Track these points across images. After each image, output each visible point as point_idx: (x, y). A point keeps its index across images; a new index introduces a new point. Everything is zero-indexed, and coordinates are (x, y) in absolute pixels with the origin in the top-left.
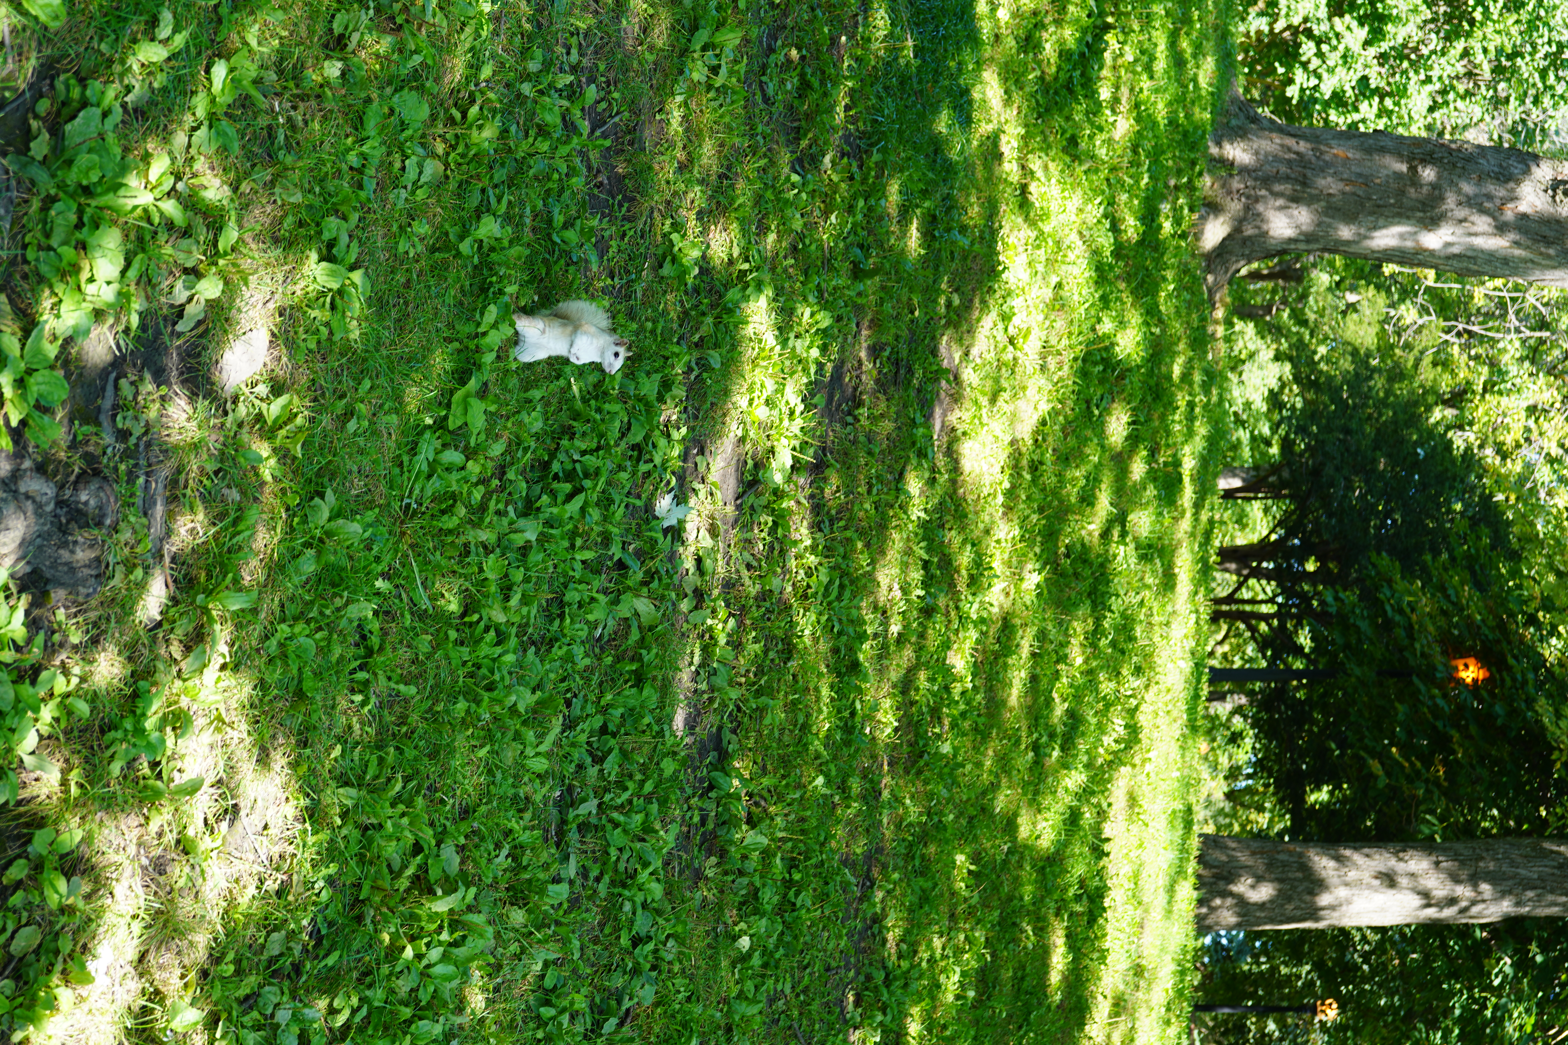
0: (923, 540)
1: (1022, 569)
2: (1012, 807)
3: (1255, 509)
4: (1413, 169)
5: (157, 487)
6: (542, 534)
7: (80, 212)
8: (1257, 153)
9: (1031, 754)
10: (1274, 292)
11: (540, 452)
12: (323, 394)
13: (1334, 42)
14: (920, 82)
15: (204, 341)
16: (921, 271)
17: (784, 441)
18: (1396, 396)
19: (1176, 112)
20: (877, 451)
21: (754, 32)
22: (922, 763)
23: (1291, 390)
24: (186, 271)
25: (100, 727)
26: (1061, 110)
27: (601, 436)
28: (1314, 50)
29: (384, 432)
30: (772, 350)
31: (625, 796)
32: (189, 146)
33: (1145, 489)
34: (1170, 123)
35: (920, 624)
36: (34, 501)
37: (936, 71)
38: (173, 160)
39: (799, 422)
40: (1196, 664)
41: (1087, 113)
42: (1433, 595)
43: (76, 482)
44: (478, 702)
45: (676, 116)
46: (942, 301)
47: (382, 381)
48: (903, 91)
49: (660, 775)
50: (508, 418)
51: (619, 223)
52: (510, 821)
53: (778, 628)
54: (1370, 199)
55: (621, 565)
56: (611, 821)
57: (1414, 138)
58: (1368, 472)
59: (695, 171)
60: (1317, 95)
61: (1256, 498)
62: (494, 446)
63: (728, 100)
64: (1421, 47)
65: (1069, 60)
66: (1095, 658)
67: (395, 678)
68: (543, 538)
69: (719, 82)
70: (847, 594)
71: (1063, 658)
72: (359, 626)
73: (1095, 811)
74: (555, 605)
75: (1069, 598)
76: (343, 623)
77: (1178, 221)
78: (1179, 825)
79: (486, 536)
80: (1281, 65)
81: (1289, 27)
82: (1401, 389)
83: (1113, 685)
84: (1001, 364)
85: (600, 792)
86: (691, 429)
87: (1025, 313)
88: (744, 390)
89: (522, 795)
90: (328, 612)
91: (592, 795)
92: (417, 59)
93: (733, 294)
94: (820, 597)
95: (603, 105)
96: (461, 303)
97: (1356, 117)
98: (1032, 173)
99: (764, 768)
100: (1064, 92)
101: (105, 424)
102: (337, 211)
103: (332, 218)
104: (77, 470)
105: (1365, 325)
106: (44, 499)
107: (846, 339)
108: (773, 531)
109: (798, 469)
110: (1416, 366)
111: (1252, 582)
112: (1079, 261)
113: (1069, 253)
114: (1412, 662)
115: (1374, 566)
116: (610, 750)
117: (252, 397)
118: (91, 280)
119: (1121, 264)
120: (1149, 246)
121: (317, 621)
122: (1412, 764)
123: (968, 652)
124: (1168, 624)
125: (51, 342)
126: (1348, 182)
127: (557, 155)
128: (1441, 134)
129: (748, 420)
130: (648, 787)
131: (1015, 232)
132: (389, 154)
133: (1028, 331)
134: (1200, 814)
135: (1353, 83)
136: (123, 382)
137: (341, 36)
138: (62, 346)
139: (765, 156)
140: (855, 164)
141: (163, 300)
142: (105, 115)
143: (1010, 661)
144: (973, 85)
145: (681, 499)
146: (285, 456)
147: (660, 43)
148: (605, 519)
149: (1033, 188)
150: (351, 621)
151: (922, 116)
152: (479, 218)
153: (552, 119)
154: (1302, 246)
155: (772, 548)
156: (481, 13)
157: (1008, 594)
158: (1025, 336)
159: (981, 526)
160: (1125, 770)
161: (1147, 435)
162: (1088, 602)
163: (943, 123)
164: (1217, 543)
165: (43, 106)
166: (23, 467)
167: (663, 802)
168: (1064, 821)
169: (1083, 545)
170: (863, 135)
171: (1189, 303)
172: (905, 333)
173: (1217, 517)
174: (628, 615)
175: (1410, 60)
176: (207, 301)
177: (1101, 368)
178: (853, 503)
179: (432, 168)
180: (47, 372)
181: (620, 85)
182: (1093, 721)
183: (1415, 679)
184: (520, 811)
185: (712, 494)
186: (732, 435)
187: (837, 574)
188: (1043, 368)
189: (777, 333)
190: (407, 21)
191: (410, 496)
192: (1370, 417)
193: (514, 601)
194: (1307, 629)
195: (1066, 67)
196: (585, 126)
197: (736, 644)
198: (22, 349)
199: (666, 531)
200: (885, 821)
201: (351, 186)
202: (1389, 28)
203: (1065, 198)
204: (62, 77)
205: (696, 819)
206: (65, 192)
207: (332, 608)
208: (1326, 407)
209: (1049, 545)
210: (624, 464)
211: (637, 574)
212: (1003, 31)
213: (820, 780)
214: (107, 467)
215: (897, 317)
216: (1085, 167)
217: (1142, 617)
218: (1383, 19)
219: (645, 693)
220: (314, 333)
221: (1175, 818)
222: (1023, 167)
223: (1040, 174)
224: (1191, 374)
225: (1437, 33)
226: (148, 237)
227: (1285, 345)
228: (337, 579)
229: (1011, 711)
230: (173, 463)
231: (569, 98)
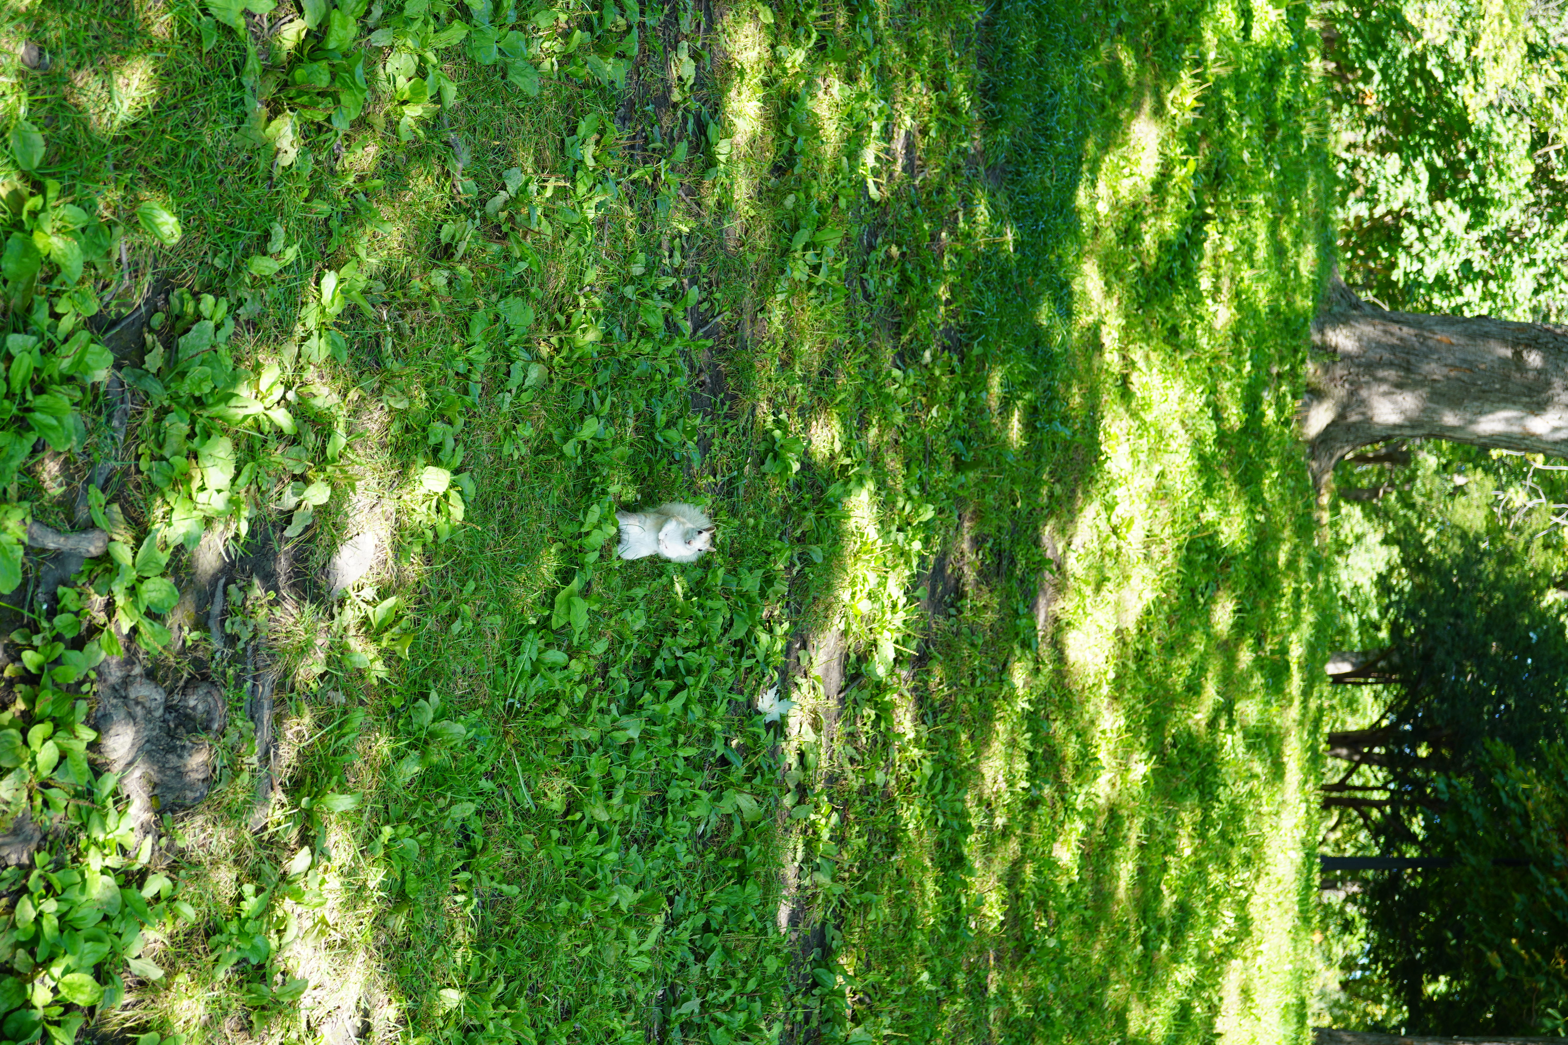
0: (1028, 731)
1: (1128, 759)
2: (1122, 1002)
3: (1365, 694)
4: (1518, 354)
5: (265, 691)
6: (644, 731)
7: (193, 423)
8: (1360, 340)
9: (1140, 948)
10: (1380, 474)
11: (642, 649)
12: (428, 596)
13: (1436, 226)
14: (1020, 276)
15: (311, 546)
16: (1022, 462)
17: (886, 634)
18: (1507, 580)
19: (1277, 300)
20: (981, 642)
21: (854, 232)
22: (1028, 957)
23: (1400, 574)
24: (295, 478)
25: (206, 930)
26: (1161, 301)
27: (704, 632)
28: (1416, 234)
29: (488, 632)
30: (873, 543)
31: (728, 994)
32: (299, 355)
33: (1252, 677)
34: (1272, 311)
35: (1025, 816)
36: (144, 707)
37: (1036, 265)
38: (283, 370)
39: (901, 615)
40: (1307, 855)
41: (1188, 303)
42: (1548, 783)
43: (185, 688)
44: (580, 901)
45: (777, 315)
46: (1044, 491)
47: (487, 582)
48: (1003, 285)
49: (763, 973)
50: (611, 617)
51: (721, 421)
52: (612, 1021)
53: (883, 821)
54: (1475, 384)
55: (724, 761)
56: (713, 1019)
57: (1519, 323)
58: (1481, 657)
59: (797, 369)
60: (1421, 279)
61: (1366, 683)
62: (597, 645)
63: (829, 298)
64: (1525, 230)
65: (1169, 251)
66: (1204, 849)
67: (498, 877)
68: (646, 736)
69: (820, 279)
70: (951, 787)
71: (1171, 850)
72: (462, 826)
73: (1205, 1005)
74: (657, 802)
75: (1176, 789)
76: (447, 824)
77: (1281, 410)
78: (1293, 1019)
79: (590, 734)
80: (1385, 249)
81: (1389, 212)
82: (1511, 572)
83: (1222, 876)
84: (1104, 554)
85: (702, 992)
86: (794, 624)
87: (1128, 502)
88: (846, 584)
89: (624, 995)
90: (431, 813)
91: (694, 993)
92: (523, 266)
93: (834, 490)
94: (924, 789)
95: (706, 305)
96: (565, 504)
97: (1460, 300)
98: (1133, 363)
99: (868, 964)
100: (1164, 282)
101: (214, 630)
102: (442, 416)
103: (437, 424)
104: (186, 675)
105: (1474, 508)
106: (154, 704)
107: (947, 531)
108: (876, 724)
109: (901, 662)
110: (1526, 549)
111: (1364, 768)
112: (1181, 450)
113: (1172, 442)
114: (1529, 850)
115: (1488, 752)
116: (713, 948)
117: (358, 600)
118: (202, 488)
119: (1224, 452)
120: (1252, 433)
121: (420, 822)
122: (1532, 956)
123: (1074, 844)
124: (1277, 814)
125: (162, 550)
126: (1453, 367)
127: (660, 357)
128: (1546, 317)
129: (851, 614)
130: (751, 985)
131: (1117, 422)
132: (494, 359)
133: (1131, 521)
134: (1314, 1005)
135: (1457, 267)
136: (232, 587)
137: (448, 246)
138: (173, 554)
139: (866, 351)
140: (955, 358)
141: (272, 506)
142: (217, 327)
143: (1117, 853)
144: (1073, 278)
145: (783, 695)
146: (390, 658)
147: (761, 244)
148: (708, 716)
149: (1134, 378)
150: (454, 822)
151: (1022, 309)
152: (582, 419)
153: (656, 321)
154: (1407, 432)
155: (875, 742)
156: (585, 220)
157: (1114, 785)
158: (1128, 526)
159: (1087, 717)
160: (1236, 964)
161: (1254, 623)
162: (1196, 792)
163: (1044, 314)
164: (1327, 729)
165: (158, 319)
166: (133, 673)
167: (766, 1001)
168: (1175, 1017)
169: (1190, 735)
170: (964, 328)
171: (1293, 490)
172: (1007, 524)
173: (1326, 704)
174: (731, 811)
175: (1513, 243)
176: (315, 507)
177: (1205, 556)
178: (956, 695)
179: (535, 373)
180: (158, 579)
181: (722, 286)
182: (1203, 913)
183: (1532, 868)
184: (622, 1011)
185: (814, 688)
186: (834, 628)
187: (941, 766)
188: (1147, 557)
189: (878, 526)
190: (512, 229)
191: (513, 696)
192: (1480, 600)
193: (616, 801)
194: (1420, 816)
195: (1166, 257)
196: (687, 326)
197: (840, 840)
198: (134, 557)
199: (768, 726)
200: (992, 1017)
201: (457, 391)
202: (1491, 211)
203: (1166, 387)
204: (177, 292)
205: (800, 1017)
206: (178, 404)
207: (435, 808)
208: (1436, 590)
209: (1155, 734)
210: (726, 660)
211: (739, 770)
212: (1102, 223)
213: (925, 976)
214: (215, 672)
215: (999, 509)
216: (1186, 357)
217: (1251, 807)
218: (1485, 202)
219: (748, 889)
220: (419, 537)
221: (1288, 1012)
222: (1124, 358)
223: (1141, 364)
224: (1296, 561)
225: (1541, 216)
226: (258, 446)
227: (1391, 529)
228: (441, 779)
229: (1118, 904)
230: (279, 667)
231: (672, 299)
